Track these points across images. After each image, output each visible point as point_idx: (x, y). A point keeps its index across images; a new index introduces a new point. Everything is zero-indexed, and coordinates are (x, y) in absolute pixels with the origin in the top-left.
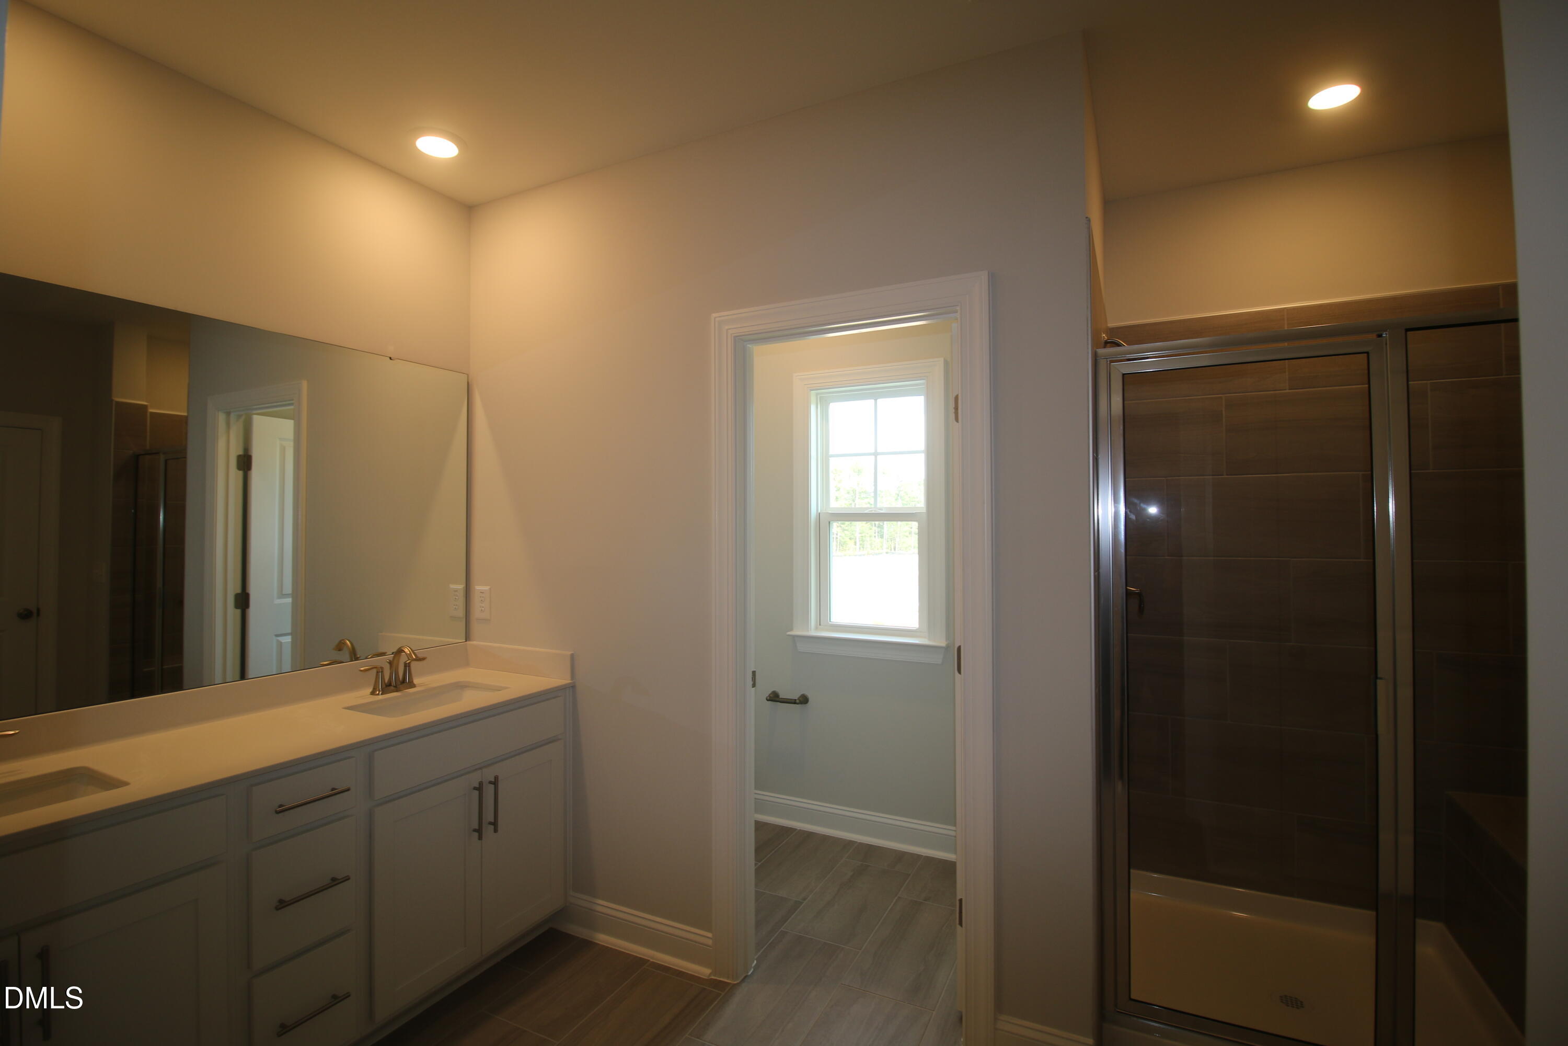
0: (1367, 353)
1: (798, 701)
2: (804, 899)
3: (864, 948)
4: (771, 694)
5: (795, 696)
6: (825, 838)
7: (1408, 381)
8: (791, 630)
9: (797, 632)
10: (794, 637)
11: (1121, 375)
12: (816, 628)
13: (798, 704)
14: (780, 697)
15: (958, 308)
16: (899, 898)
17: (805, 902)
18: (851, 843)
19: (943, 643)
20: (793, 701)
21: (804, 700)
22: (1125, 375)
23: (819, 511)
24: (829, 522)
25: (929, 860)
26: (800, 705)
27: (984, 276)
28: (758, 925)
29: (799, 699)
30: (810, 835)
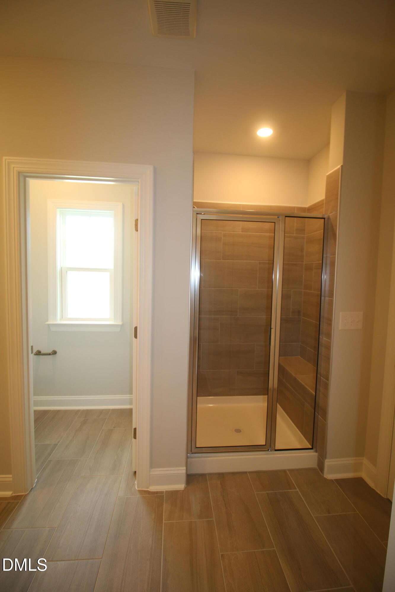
0: (275, 223)
1: (51, 354)
2: (59, 442)
3: (89, 457)
4: (37, 352)
5: (50, 351)
6: (66, 412)
7: (285, 234)
8: (47, 321)
9: (49, 323)
10: (49, 325)
11: (201, 220)
12: (60, 320)
13: (51, 355)
14: (42, 353)
15: (140, 180)
16: (103, 430)
17: (59, 443)
18: (78, 411)
19: (120, 323)
20: (49, 354)
21: (55, 353)
22: (202, 220)
23: (61, 266)
24: (67, 272)
25: (114, 411)
26: (52, 356)
27: (151, 168)
28: (37, 460)
29: (52, 352)
30: (58, 411)
